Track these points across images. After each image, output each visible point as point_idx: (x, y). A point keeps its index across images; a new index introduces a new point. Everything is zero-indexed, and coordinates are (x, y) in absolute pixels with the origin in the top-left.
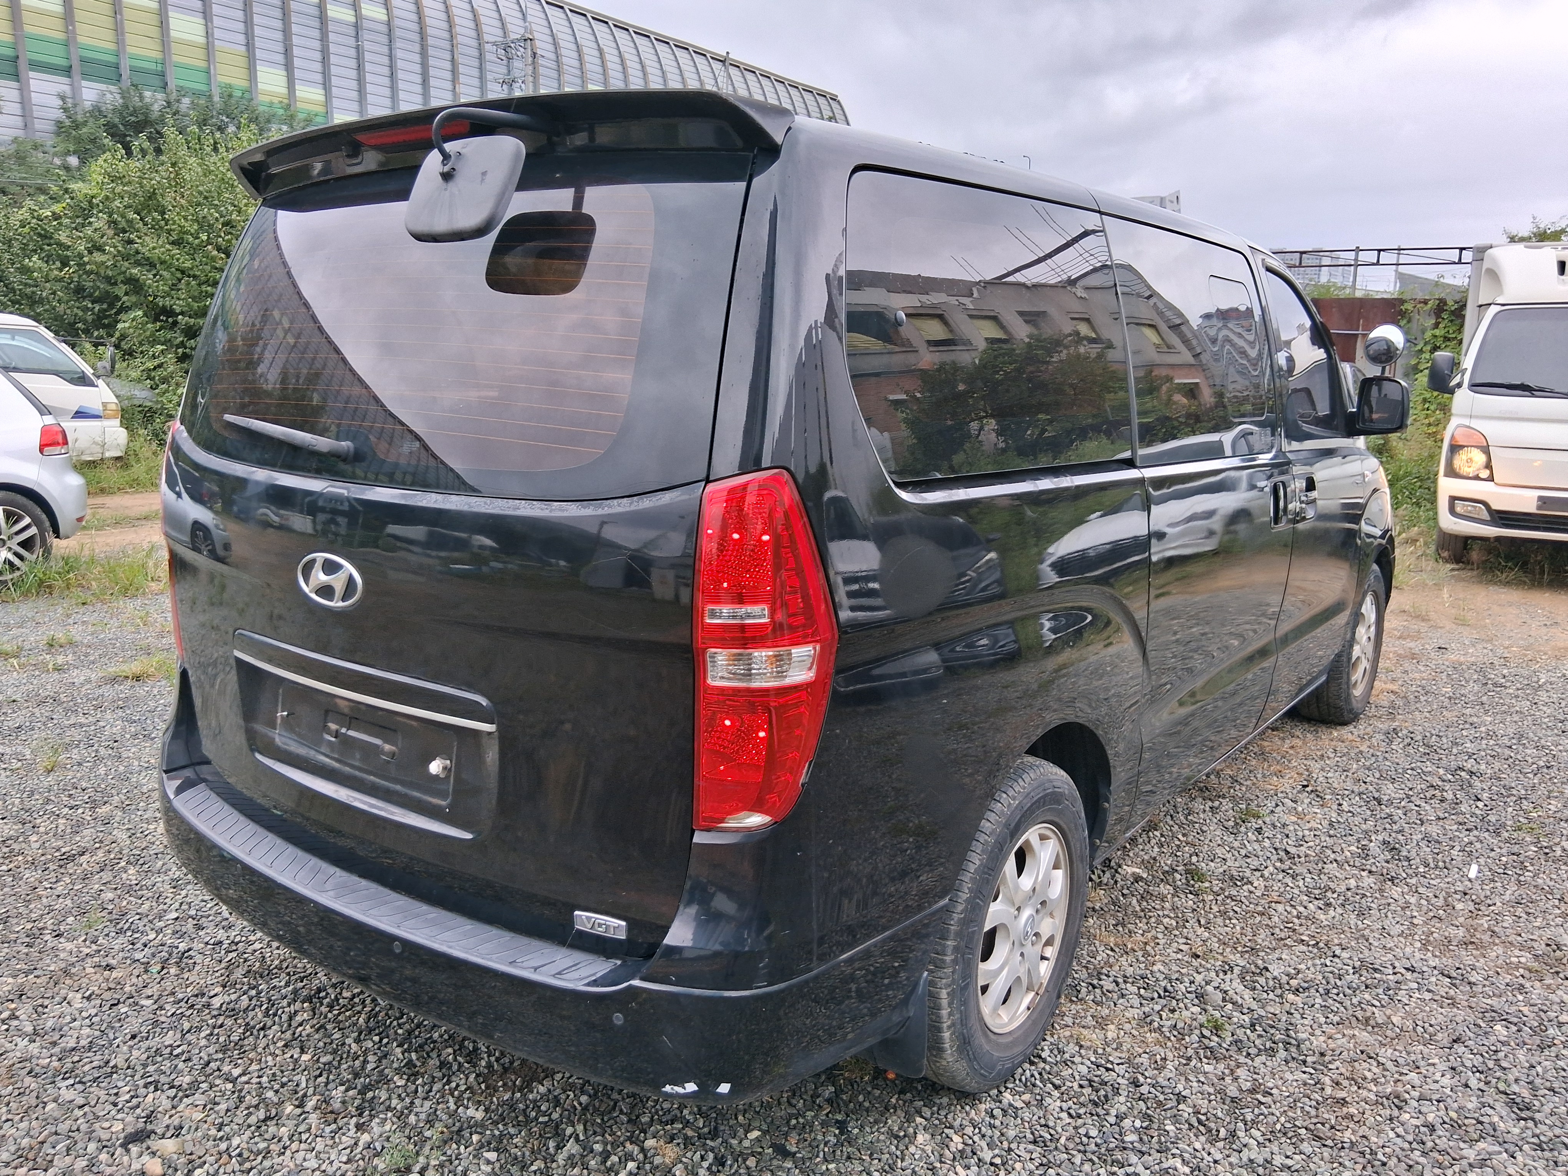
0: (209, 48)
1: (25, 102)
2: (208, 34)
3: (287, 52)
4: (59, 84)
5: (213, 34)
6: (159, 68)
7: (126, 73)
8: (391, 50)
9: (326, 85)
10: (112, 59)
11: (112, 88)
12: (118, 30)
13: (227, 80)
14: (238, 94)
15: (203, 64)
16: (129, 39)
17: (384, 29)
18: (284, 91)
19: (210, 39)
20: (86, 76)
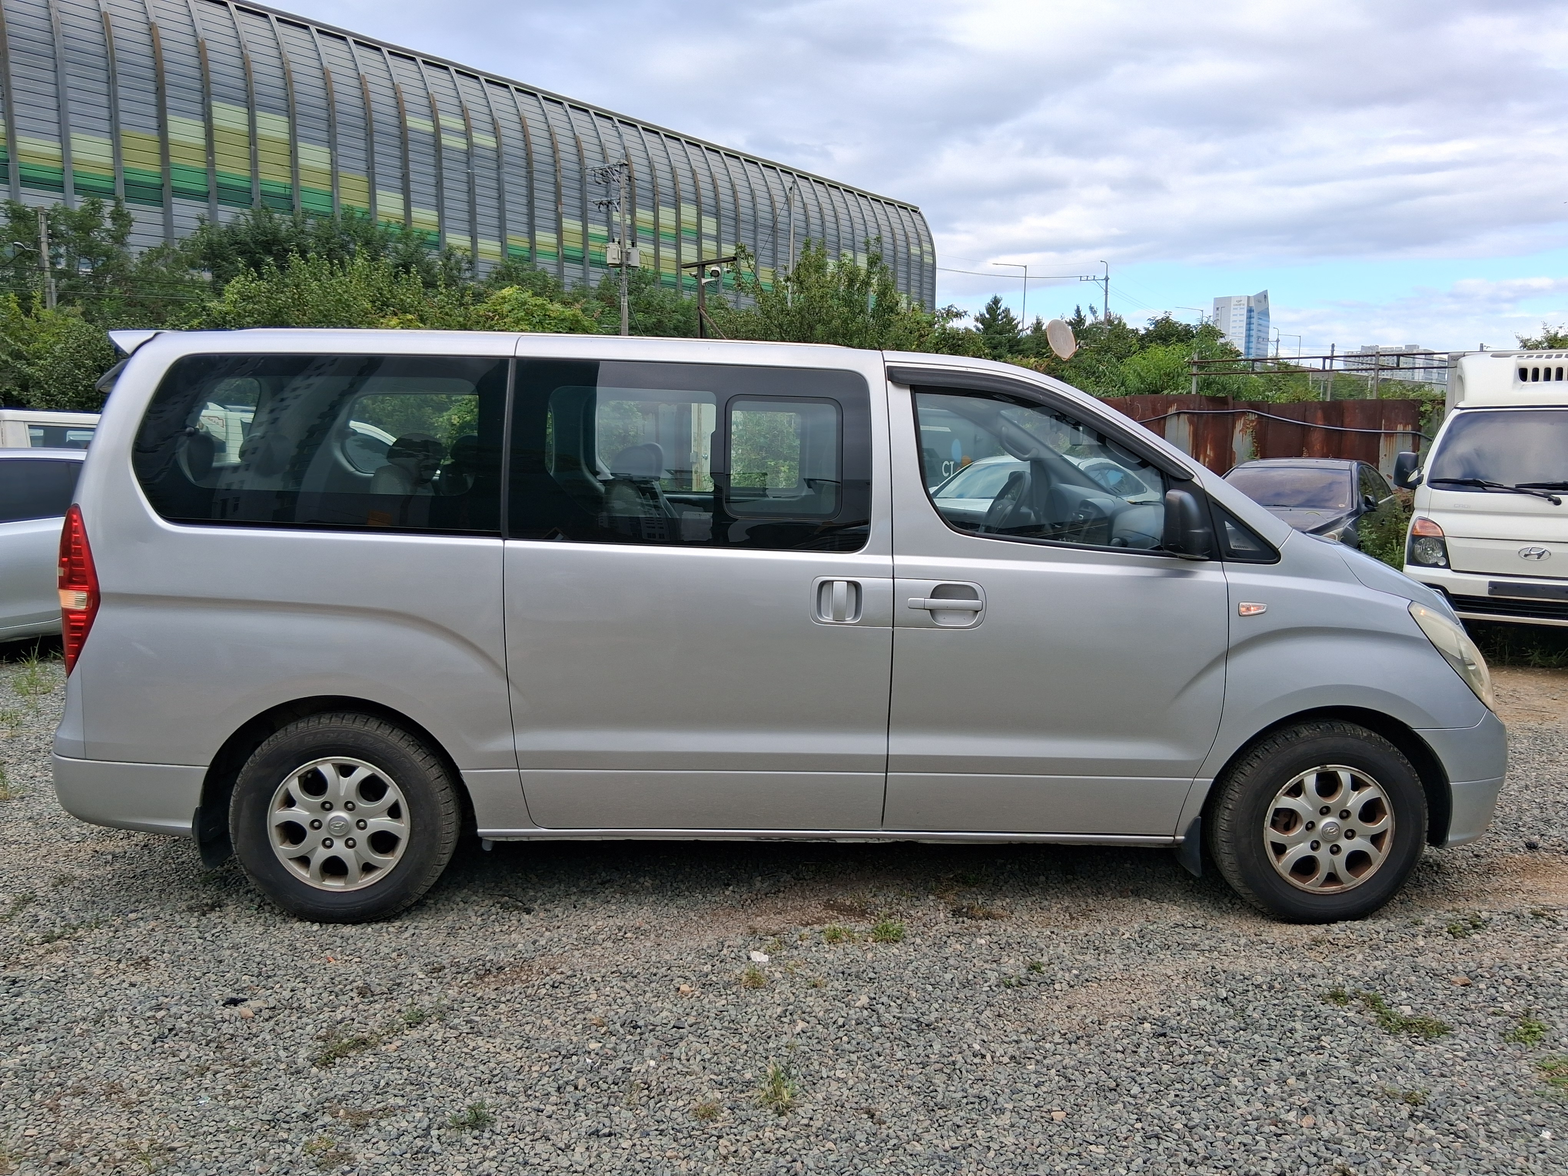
0: (334, 175)
1: (168, 224)
2: (333, 162)
3: (405, 178)
4: (197, 208)
5: (336, 162)
6: (288, 192)
7: (257, 199)
8: (498, 174)
9: (440, 208)
10: (246, 185)
11: (246, 211)
12: (254, 160)
13: (350, 203)
14: (359, 215)
15: (328, 189)
16: (262, 167)
17: (493, 155)
18: (402, 213)
19: (334, 166)
20: (221, 200)
